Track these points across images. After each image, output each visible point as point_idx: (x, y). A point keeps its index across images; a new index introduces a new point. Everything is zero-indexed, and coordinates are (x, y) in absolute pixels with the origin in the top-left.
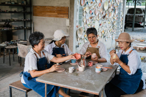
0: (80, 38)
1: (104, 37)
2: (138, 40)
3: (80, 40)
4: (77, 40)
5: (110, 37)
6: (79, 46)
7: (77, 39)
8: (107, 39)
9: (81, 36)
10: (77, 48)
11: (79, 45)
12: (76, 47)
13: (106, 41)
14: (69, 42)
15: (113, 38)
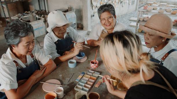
0: (96, 7)
1: (121, 3)
2: (168, 11)
3: (95, 8)
4: (92, 9)
5: (126, 2)
6: (95, 16)
7: (92, 7)
8: (124, 5)
9: (97, 4)
10: (93, 18)
11: (94, 14)
12: (91, 17)
13: (122, 6)
14: (83, 12)
15: (130, 3)
